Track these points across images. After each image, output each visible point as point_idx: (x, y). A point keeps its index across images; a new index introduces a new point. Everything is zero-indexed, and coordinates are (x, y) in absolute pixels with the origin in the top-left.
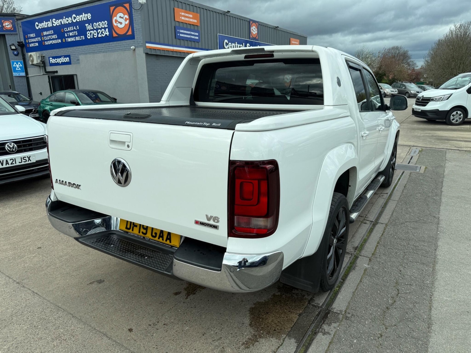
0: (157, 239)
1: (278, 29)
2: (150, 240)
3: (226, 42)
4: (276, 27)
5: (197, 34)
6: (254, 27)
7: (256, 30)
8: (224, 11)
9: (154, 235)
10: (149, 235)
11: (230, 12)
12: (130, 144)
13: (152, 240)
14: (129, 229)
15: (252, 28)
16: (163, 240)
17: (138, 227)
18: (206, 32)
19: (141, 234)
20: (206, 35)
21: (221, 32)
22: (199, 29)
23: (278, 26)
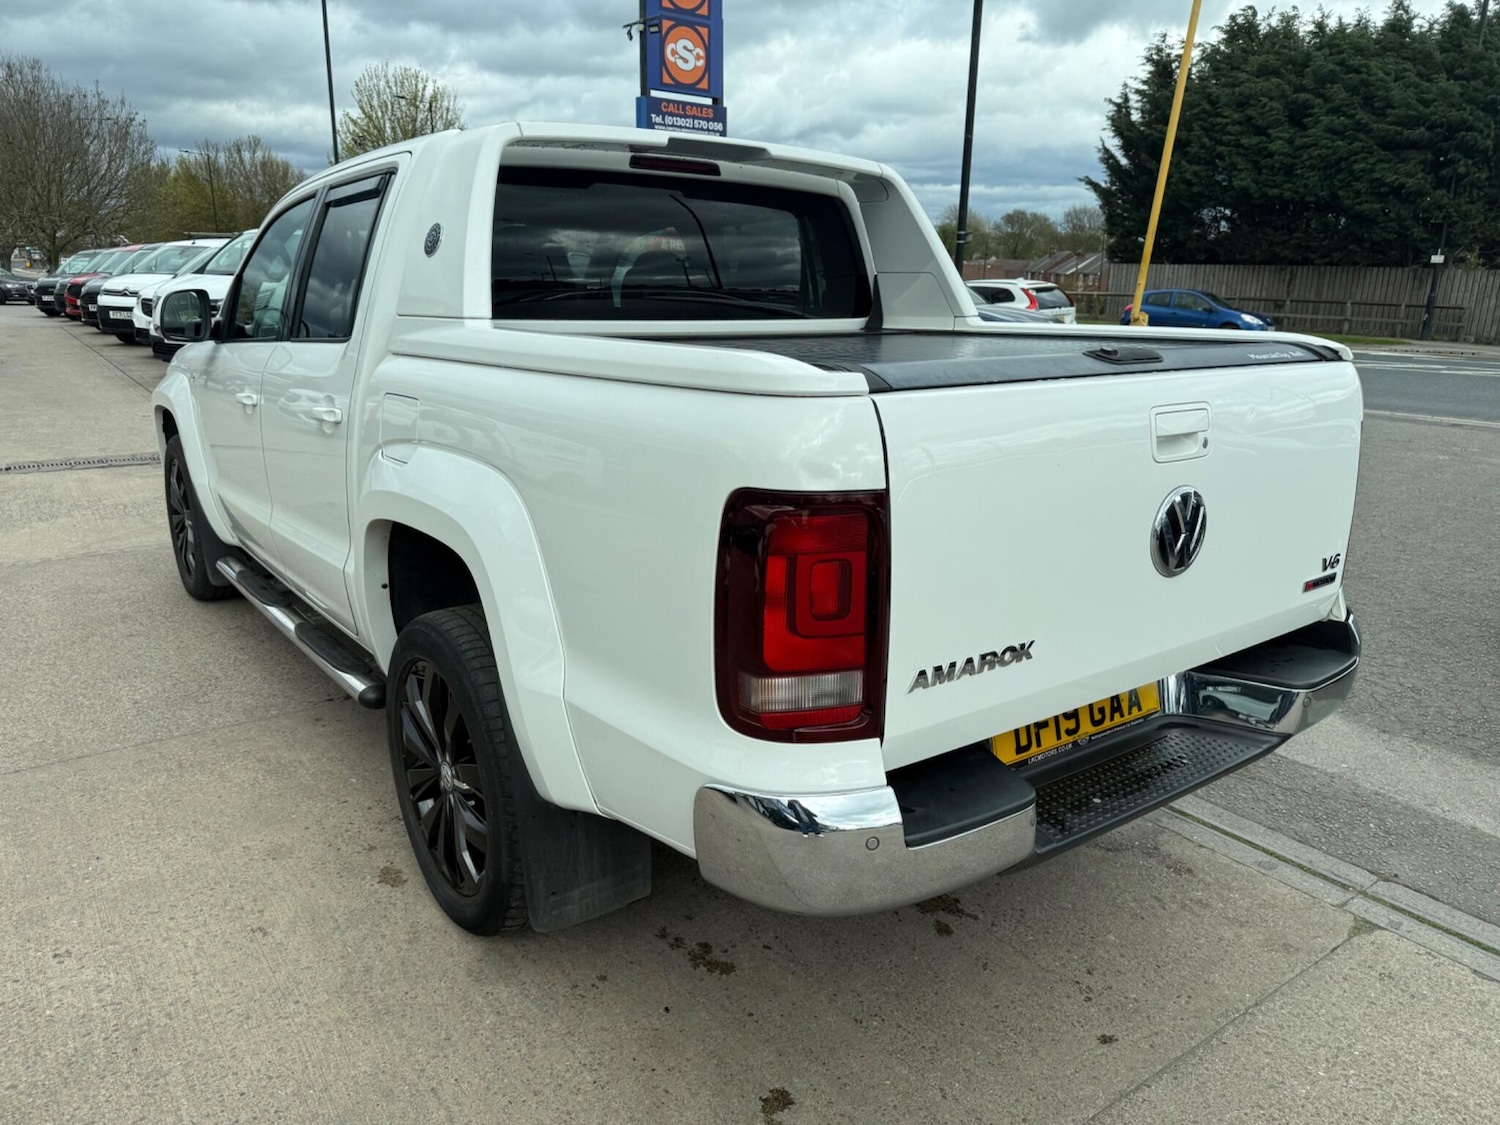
2: (1093, 738)
9: (1097, 717)
10: (1087, 728)
13: (1096, 737)
14: (1027, 748)
16: (1122, 716)
17: (1052, 725)
19: (1065, 738)
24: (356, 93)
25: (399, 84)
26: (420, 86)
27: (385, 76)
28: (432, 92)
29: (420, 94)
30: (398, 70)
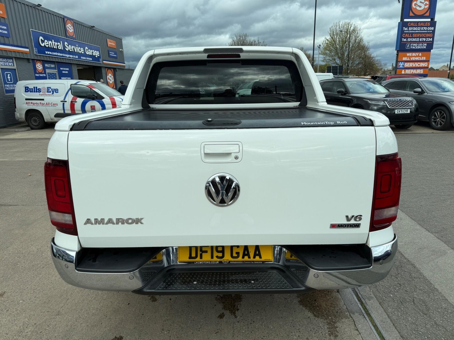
0: (240, 259)
1: (94, 28)
2: (231, 262)
3: (41, 40)
4: (92, 27)
5: (5, 28)
6: (69, 25)
7: (72, 28)
8: (34, 4)
9: (235, 255)
10: (227, 257)
11: (41, 5)
12: (239, 155)
14: (195, 257)
15: (67, 26)
16: (249, 258)
18: (16, 26)
19: (215, 259)
20: (17, 30)
21: (34, 27)
22: (7, 22)
23: (94, 26)
24: (329, 31)
25: (343, 27)
26: (350, 27)
27: (339, 25)
28: (353, 28)
29: (349, 29)
30: (343, 23)
